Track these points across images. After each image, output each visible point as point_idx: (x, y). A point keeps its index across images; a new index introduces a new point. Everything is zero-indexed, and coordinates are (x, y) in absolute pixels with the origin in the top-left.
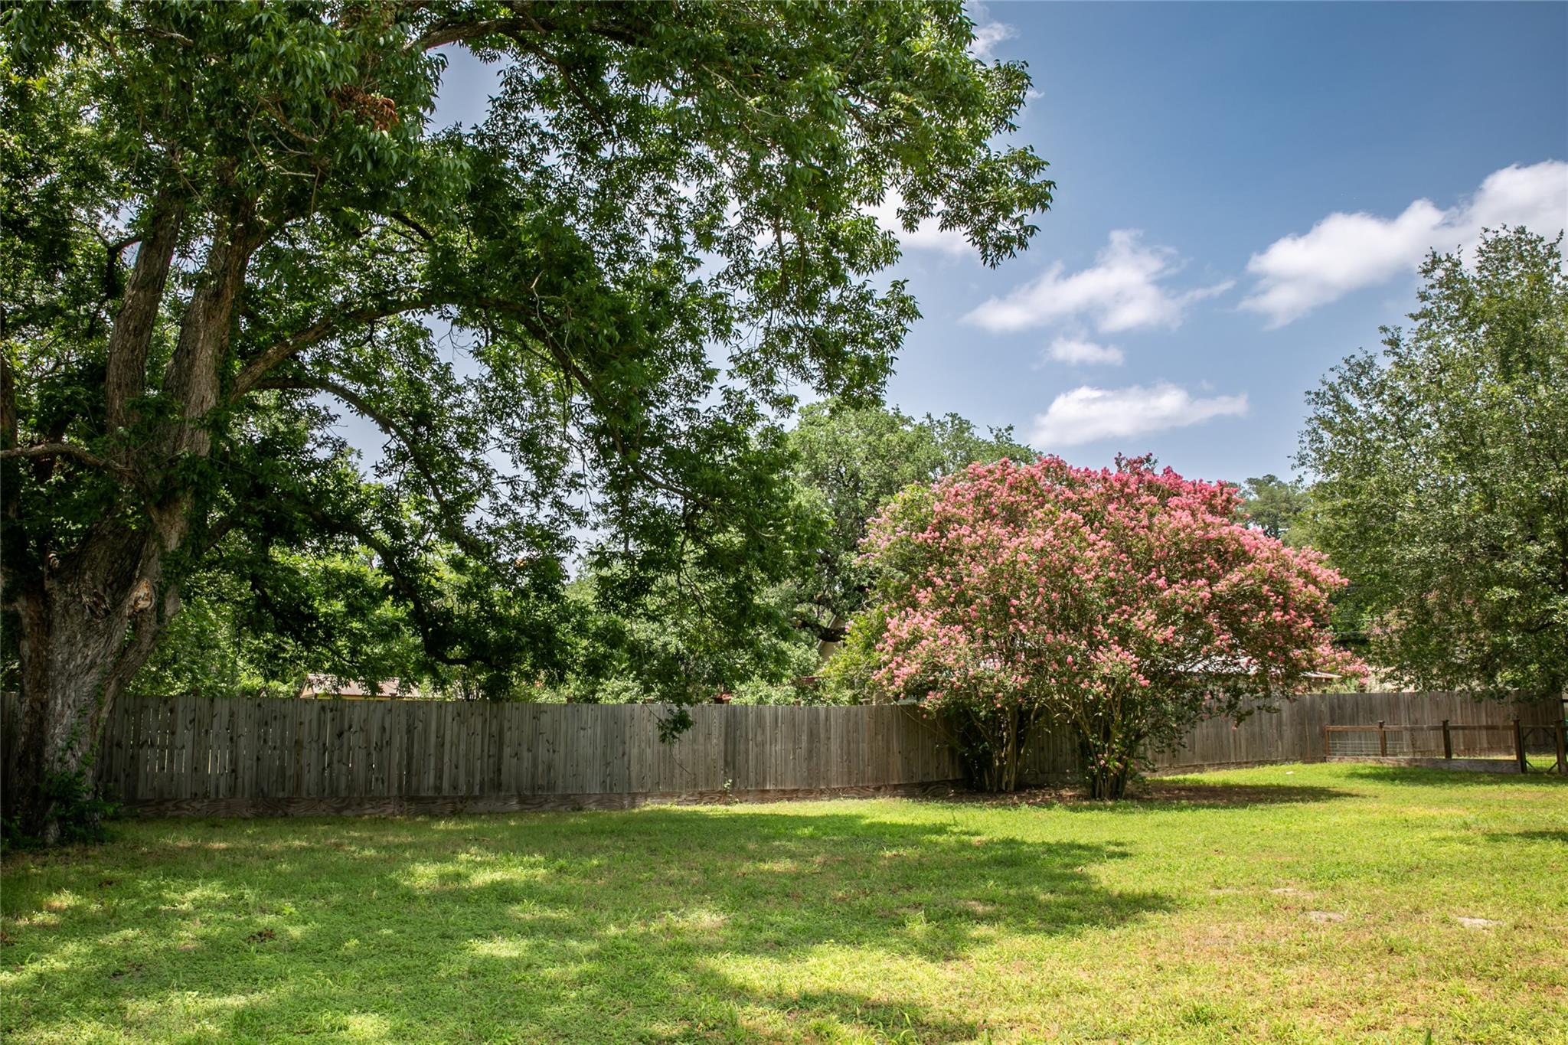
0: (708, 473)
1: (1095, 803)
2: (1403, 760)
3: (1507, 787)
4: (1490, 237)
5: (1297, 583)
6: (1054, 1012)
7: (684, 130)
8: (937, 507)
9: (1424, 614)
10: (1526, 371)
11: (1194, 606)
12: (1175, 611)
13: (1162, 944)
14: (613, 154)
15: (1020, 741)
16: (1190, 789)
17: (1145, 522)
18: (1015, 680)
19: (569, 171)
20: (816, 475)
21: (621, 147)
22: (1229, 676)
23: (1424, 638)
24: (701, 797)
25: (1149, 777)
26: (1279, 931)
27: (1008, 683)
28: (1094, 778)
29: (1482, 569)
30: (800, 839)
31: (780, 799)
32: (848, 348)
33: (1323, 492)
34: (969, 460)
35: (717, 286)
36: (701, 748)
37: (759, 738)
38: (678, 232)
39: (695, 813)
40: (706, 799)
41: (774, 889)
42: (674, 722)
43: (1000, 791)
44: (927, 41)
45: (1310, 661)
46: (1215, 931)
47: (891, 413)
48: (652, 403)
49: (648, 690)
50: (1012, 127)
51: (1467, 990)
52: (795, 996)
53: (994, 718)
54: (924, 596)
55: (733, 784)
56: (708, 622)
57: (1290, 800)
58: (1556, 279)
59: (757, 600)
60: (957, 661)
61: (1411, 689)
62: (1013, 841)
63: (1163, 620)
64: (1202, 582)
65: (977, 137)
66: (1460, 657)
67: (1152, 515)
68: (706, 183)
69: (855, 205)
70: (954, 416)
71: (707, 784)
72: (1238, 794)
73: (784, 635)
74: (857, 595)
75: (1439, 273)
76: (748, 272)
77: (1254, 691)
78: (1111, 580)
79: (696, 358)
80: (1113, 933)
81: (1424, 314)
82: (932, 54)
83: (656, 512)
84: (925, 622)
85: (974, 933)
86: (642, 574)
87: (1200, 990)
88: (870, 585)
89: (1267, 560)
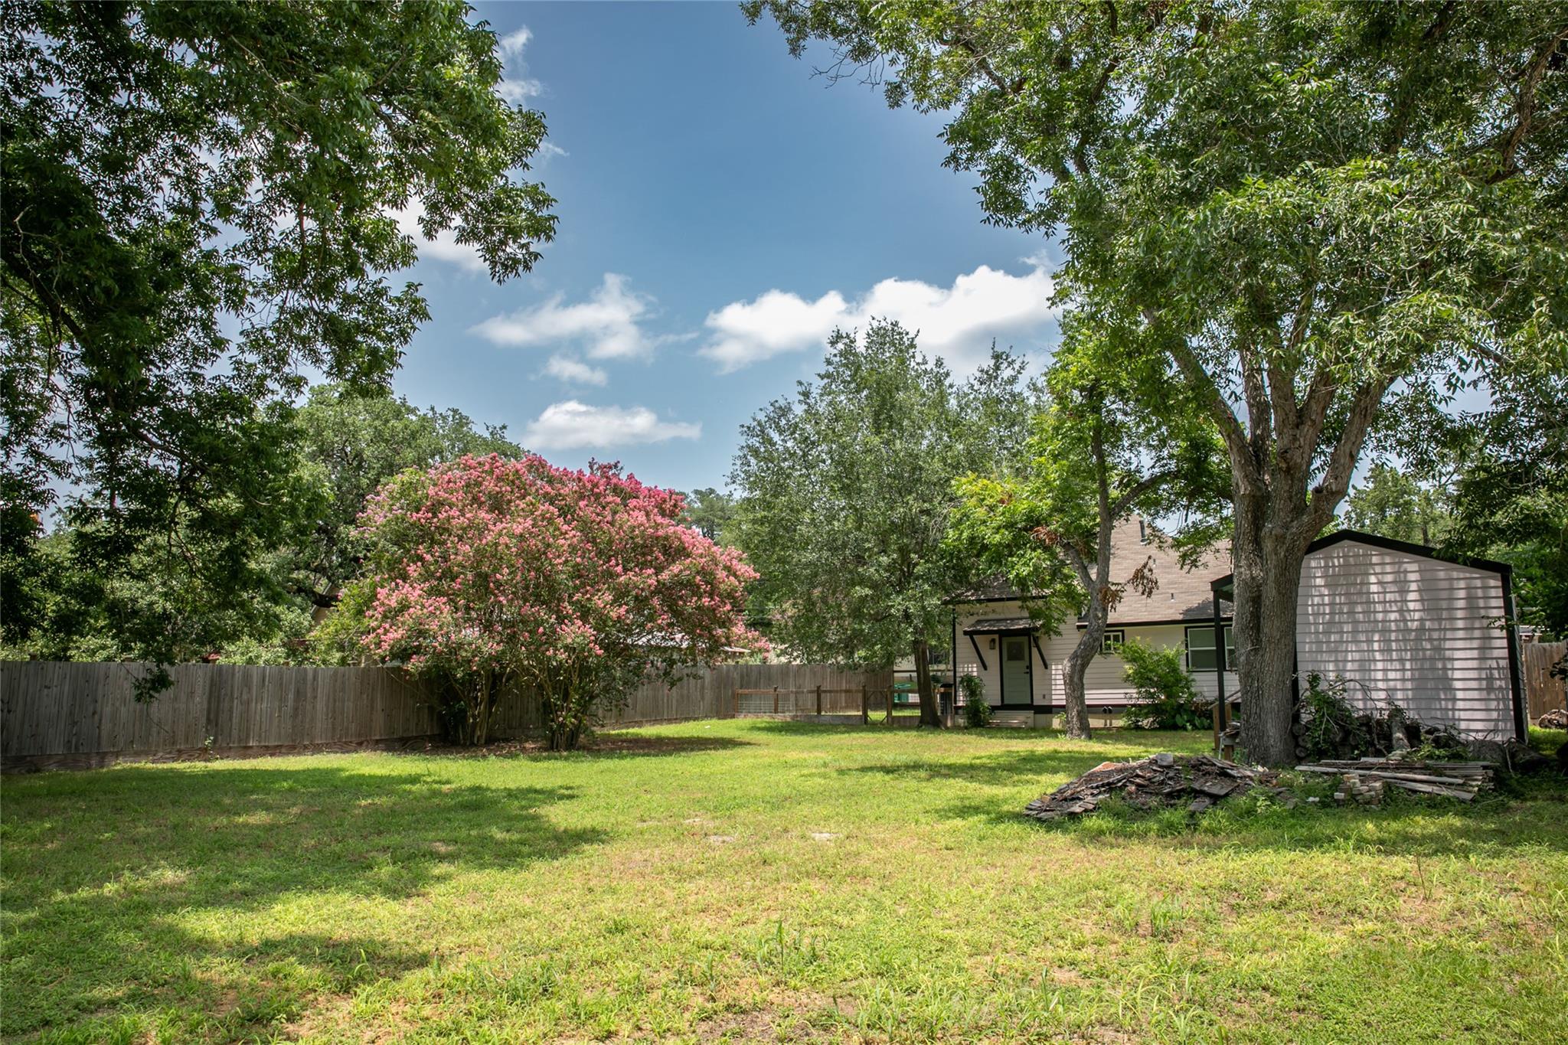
0: (205, 439)
1: (552, 753)
2: (787, 717)
3: (854, 735)
4: (875, 324)
5: (721, 574)
6: (499, 935)
7: (210, 99)
8: (432, 491)
9: (810, 603)
10: (890, 427)
11: (643, 590)
12: (627, 593)
13: (596, 870)
14: (129, 102)
15: (492, 701)
16: (630, 741)
17: (609, 518)
18: (491, 647)
19: (74, 107)
20: (322, 451)
21: (138, 98)
22: (666, 649)
23: (809, 622)
24: (179, 755)
25: (598, 731)
26: (687, 854)
27: (485, 649)
28: (553, 733)
29: (850, 572)
30: (278, 792)
31: (262, 755)
32: (359, 338)
33: (748, 504)
34: (465, 451)
35: (233, 257)
36: (183, 706)
37: (245, 697)
38: (196, 198)
39: (171, 770)
40: (185, 756)
41: (247, 841)
42: (153, 681)
43: (472, 744)
44: (459, 70)
45: (727, 638)
46: (637, 856)
47: (398, 402)
48: (152, 362)
49: (126, 648)
50: (526, 165)
51: (812, 888)
52: (256, 943)
53: (471, 678)
54: (414, 570)
55: (215, 742)
56: (197, 582)
57: (706, 749)
58: (913, 364)
59: (252, 565)
60: (441, 627)
61: (798, 661)
62: (479, 788)
63: (617, 601)
64: (651, 571)
65: (497, 167)
66: (832, 638)
67: (615, 513)
68: (232, 155)
69: (379, 206)
70: (455, 411)
71: (187, 741)
72: (667, 744)
73: (276, 599)
74: (352, 564)
75: (840, 346)
76: (266, 250)
77: (684, 662)
78: (578, 564)
79: (207, 326)
80: (556, 863)
81: (828, 375)
82: (461, 84)
83: (149, 472)
84: (413, 592)
85: (436, 872)
86: (127, 532)
87: (621, 906)
88: (365, 557)
89: (701, 556)
